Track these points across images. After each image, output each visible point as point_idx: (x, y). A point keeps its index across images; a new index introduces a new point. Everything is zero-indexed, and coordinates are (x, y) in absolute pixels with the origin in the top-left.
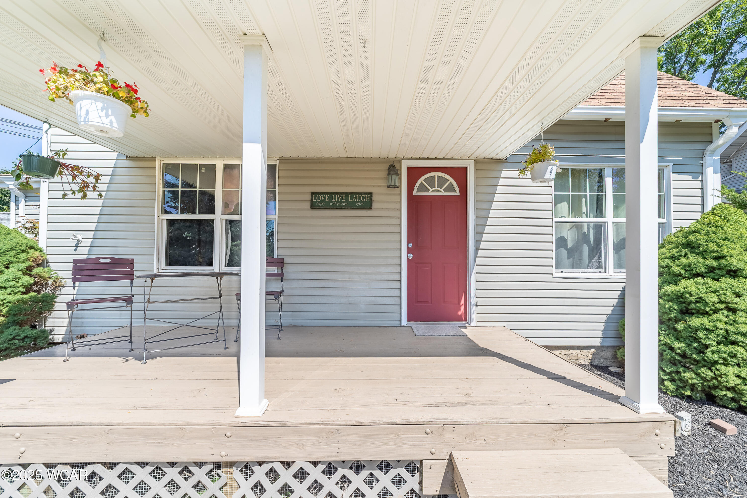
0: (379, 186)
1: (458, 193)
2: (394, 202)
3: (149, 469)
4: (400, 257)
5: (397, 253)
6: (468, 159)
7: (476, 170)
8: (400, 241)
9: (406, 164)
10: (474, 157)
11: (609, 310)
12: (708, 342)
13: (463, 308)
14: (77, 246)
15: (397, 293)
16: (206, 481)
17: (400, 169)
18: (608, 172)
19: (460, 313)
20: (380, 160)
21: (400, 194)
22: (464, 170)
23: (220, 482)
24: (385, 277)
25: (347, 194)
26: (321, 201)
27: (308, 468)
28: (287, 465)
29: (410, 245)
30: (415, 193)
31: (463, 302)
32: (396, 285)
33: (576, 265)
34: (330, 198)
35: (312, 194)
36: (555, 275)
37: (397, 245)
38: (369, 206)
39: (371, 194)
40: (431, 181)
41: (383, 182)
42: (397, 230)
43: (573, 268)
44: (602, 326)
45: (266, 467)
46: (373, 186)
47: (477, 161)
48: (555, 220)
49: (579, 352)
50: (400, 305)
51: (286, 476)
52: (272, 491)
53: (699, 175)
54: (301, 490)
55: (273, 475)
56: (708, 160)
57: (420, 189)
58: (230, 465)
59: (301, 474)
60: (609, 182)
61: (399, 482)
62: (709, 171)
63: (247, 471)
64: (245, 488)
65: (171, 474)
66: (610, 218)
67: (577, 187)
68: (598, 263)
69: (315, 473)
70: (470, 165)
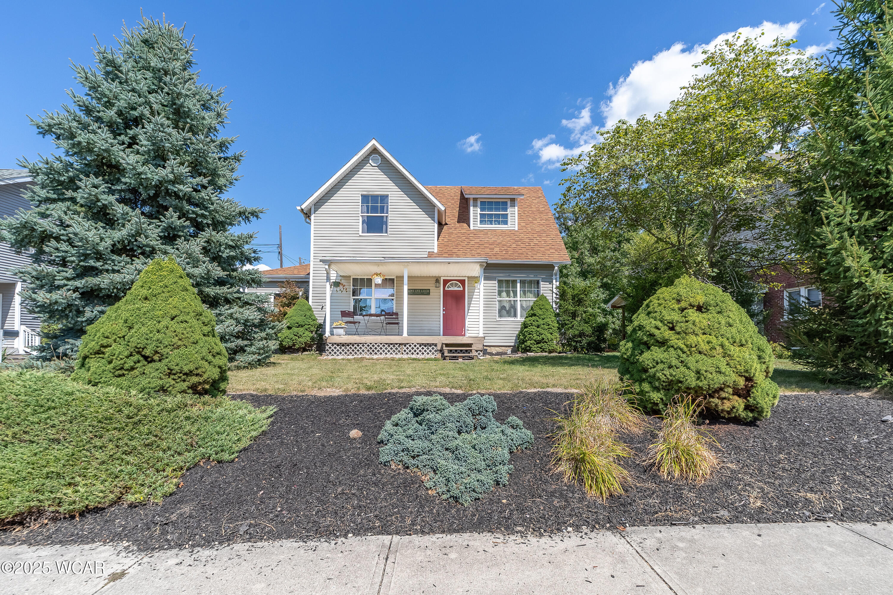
0: (432, 287)
1: (462, 289)
2: (438, 292)
3: (387, 345)
4: (440, 313)
5: (439, 311)
6: (465, 277)
7: (468, 281)
8: (440, 307)
9: (442, 279)
11: (517, 332)
13: (463, 332)
14: (322, 308)
15: (439, 326)
17: (440, 281)
18: (519, 281)
19: (463, 334)
20: (433, 277)
21: (440, 289)
22: (464, 281)
24: (434, 320)
25: (421, 290)
27: (416, 344)
28: (413, 344)
29: (444, 308)
30: (446, 289)
31: (464, 329)
32: (439, 323)
34: (415, 291)
35: (412, 290)
36: (498, 319)
38: (429, 294)
39: (429, 290)
40: (452, 284)
41: (434, 285)
42: (439, 303)
44: (514, 338)
46: (430, 287)
47: (468, 277)
48: (498, 299)
49: (507, 348)
50: (440, 330)
51: (413, 346)
52: (410, 348)
53: (551, 282)
54: (415, 348)
55: (410, 346)
56: (554, 277)
57: (448, 287)
58: (402, 344)
59: (415, 346)
60: (518, 285)
61: (433, 348)
62: (554, 281)
63: (405, 346)
64: (405, 348)
65: (391, 346)
66: (519, 298)
67: (508, 287)
68: (515, 315)
69: (418, 346)
70: (466, 279)
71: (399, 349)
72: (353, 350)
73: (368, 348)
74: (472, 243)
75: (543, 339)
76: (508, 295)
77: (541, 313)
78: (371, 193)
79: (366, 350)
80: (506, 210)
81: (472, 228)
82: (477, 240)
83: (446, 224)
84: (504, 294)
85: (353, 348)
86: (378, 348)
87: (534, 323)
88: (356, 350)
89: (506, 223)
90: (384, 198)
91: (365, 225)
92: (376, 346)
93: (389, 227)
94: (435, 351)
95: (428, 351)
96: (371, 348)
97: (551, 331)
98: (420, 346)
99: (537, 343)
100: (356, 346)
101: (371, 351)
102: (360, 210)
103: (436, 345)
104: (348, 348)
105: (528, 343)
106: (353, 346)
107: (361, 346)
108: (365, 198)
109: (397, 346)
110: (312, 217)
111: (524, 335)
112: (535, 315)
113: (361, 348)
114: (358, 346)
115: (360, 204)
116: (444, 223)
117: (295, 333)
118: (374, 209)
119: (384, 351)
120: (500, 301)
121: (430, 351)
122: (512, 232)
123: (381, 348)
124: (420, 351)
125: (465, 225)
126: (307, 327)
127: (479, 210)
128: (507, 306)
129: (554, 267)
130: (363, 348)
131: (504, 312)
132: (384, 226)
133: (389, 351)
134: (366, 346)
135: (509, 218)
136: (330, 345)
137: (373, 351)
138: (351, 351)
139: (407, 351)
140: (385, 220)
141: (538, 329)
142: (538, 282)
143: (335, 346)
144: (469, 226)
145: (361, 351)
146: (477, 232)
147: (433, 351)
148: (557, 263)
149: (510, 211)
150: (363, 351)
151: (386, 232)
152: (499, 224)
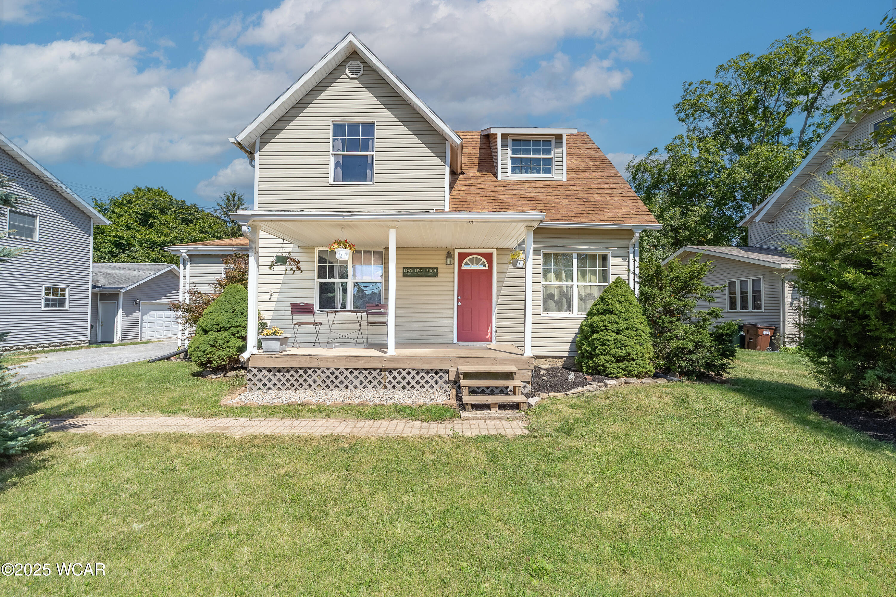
0: (441, 264)
1: (487, 268)
2: (450, 273)
3: (358, 371)
4: (453, 304)
5: (451, 302)
6: (493, 248)
7: (497, 255)
8: (453, 295)
9: (457, 251)
10: (496, 247)
11: (573, 336)
12: (597, 345)
13: (489, 334)
14: (270, 297)
15: (451, 325)
16: (377, 376)
17: (454, 254)
18: (575, 255)
19: (488, 337)
20: (442, 249)
21: (454, 268)
22: (491, 254)
23: (382, 376)
24: (444, 315)
25: (423, 268)
26: (409, 272)
27: (411, 371)
28: (404, 370)
29: (459, 297)
30: (464, 267)
31: (489, 330)
32: (451, 320)
33: (560, 310)
34: (414, 271)
35: (404, 268)
36: (542, 315)
37: (451, 298)
38: (435, 275)
39: (437, 268)
40: (472, 261)
41: (444, 262)
42: (451, 289)
43: (558, 311)
44: (569, 345)
45: (397, 371)
46: (438, 264)
47: (497, 249)
48: (543, 283)
49: (556, 360)
50: (453, 332)
51: (404, 373)
52: (399, 378)
53: (626, 258)
54: (409, 378)
55: (399, 373)
56: (631, 249)
57: (467, 264)
58: (385, 370)
59: (409, 373)
60: (575, 261)
61: (441, 378)
62: (631, 256)
63: (391, 372)
64: (390, 378)
65: (366, 373)
66: (575, 283)
67: (557, 264)
68: (570, 308)
69: (413, 373)
70: (494, 252)
71: (379, 378)
72: (297, 380)
73: (324, 377)
74: (502, 197)
75: (629, 354)
76: (558, 277)
77: (622, 309)
78: (347, 119)
79: (319, 381)
80: (549, 152)
81: (499, 178)
82: (509, 195)
83: (463, 173)
84: (552, 276)
85: (296, 376)
86: (342, 378)
87: (610, 326)
88: (301, 381)
89: (548, 171)
90: (369, 128)
91: (339, 170)
92: (337, 373)
93: (375, 171)
94: (446, 382)
95: (432, 382)
96: (328, 377)
97: (640, 340)
98: (418, 373)
99: (618, 361)
100: (301, 372)
101: (328, 382)
102: (331, 145)
103: (446, 372)
104: (288, 375)
105: (602, 359)
106: (296, 372)
107: (310, 372)
108: (339, 128)
109: (375, 373)
110: (257, 156)
111: (591, 344)
112: (611, 312)
113: (310, 376)
114: (305, 372)
115: (331, 136)
116: (459, 171)
117: (212, 342)
118: (353, 145)
119: (351, 382)
120: (545, 287)
121: (436, 382)
122: (559, 184)
123: (347, 377)
124: (418, 382)
125: (489, 175)
126: (233, 330)
127: (510, 152)
128: (556, 293)
129: (633, 234)
130: (314, 377)
131: (552, 304)
132: (369, 171)
133: (361, 382)
134: (319, 372)
135: (555, 163)
136: (255, 371)
137: (332, 382)
138: (292, 381)
139: (394, 383)
140: (369, 161)
141: (619, 337)
142: (604, 258)
143: (264, 371)
144: (495, 176)
145: (310, 381)
146: (506, 183)
147: (441, 382)
148: (638, 228)
149: (554, 153)
150: (315, 381)
151: (371, 181)
152: (538, 172)
